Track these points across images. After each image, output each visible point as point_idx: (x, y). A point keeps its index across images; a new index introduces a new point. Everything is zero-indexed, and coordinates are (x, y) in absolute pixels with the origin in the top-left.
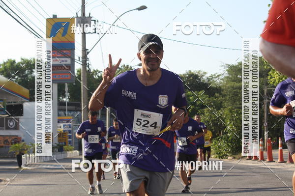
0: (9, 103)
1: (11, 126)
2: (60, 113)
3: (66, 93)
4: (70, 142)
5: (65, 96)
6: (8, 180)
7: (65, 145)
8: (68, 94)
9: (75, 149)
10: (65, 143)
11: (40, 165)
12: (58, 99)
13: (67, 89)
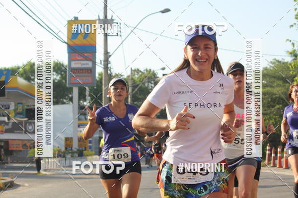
0: (28, 106)
1: (30, 130)
2: (80, 117)
3: (87, 97)
4: (90, 147)
5: (85, 100)
6: (26, 185)
7: (85, 150)
8: (89, 98)
9: (95, 154)
10: (85, 148)
11: (59, 170)
12: (79, 102)
13: (87, 93)
